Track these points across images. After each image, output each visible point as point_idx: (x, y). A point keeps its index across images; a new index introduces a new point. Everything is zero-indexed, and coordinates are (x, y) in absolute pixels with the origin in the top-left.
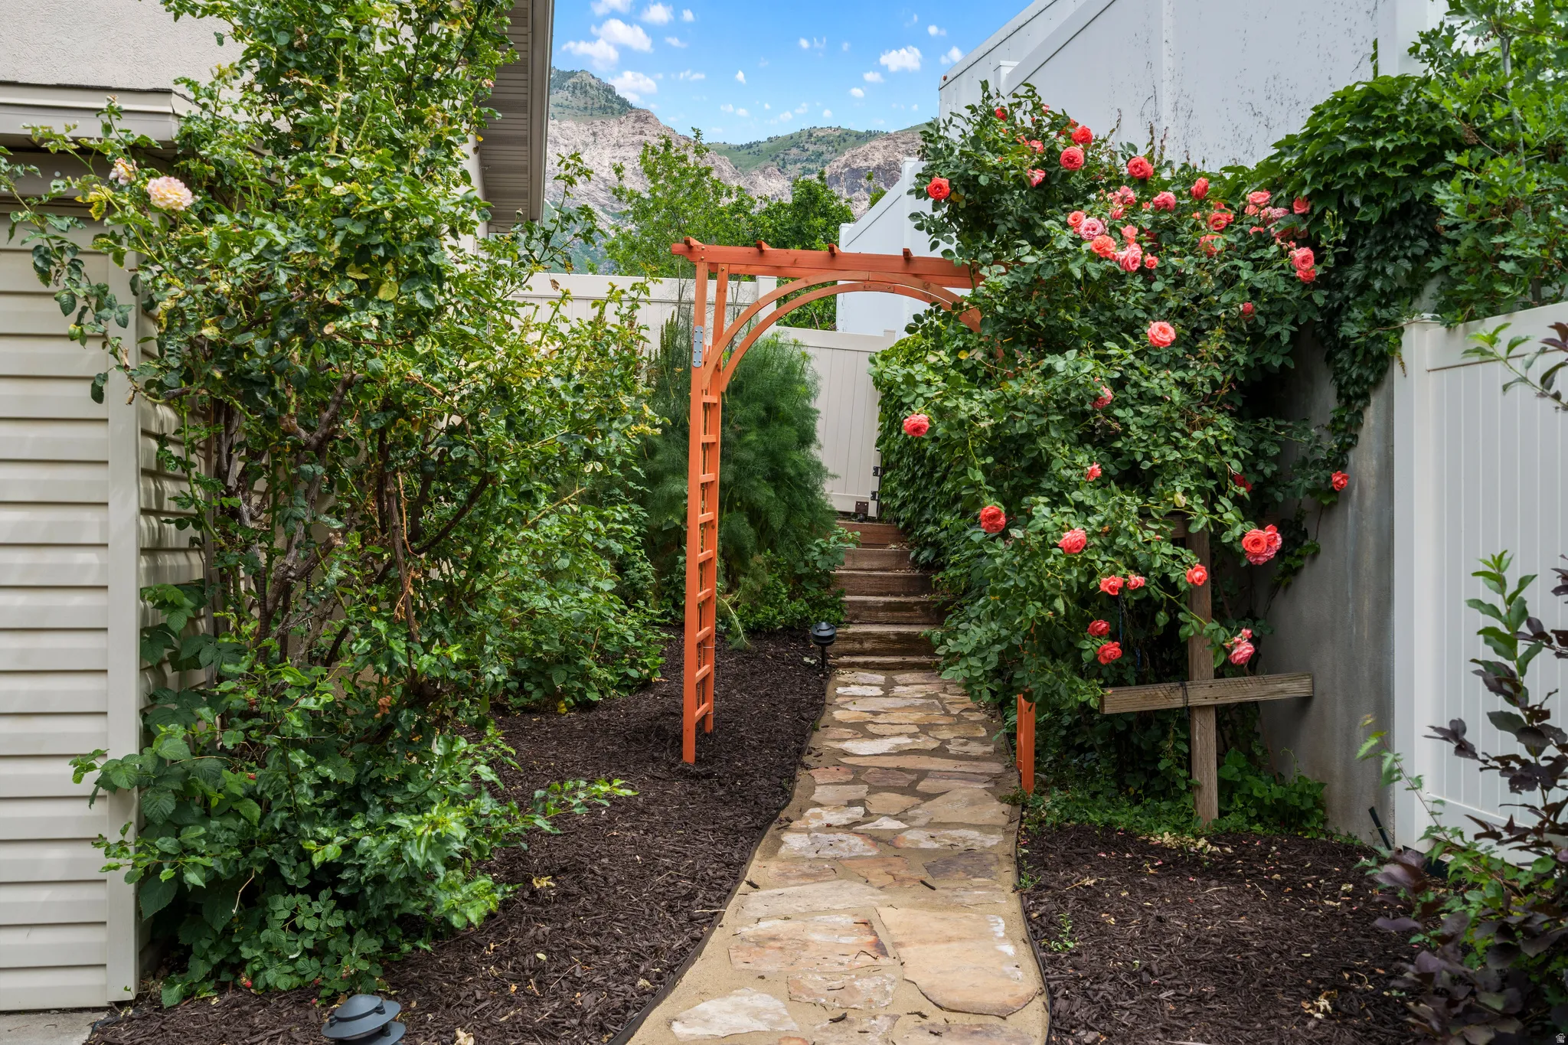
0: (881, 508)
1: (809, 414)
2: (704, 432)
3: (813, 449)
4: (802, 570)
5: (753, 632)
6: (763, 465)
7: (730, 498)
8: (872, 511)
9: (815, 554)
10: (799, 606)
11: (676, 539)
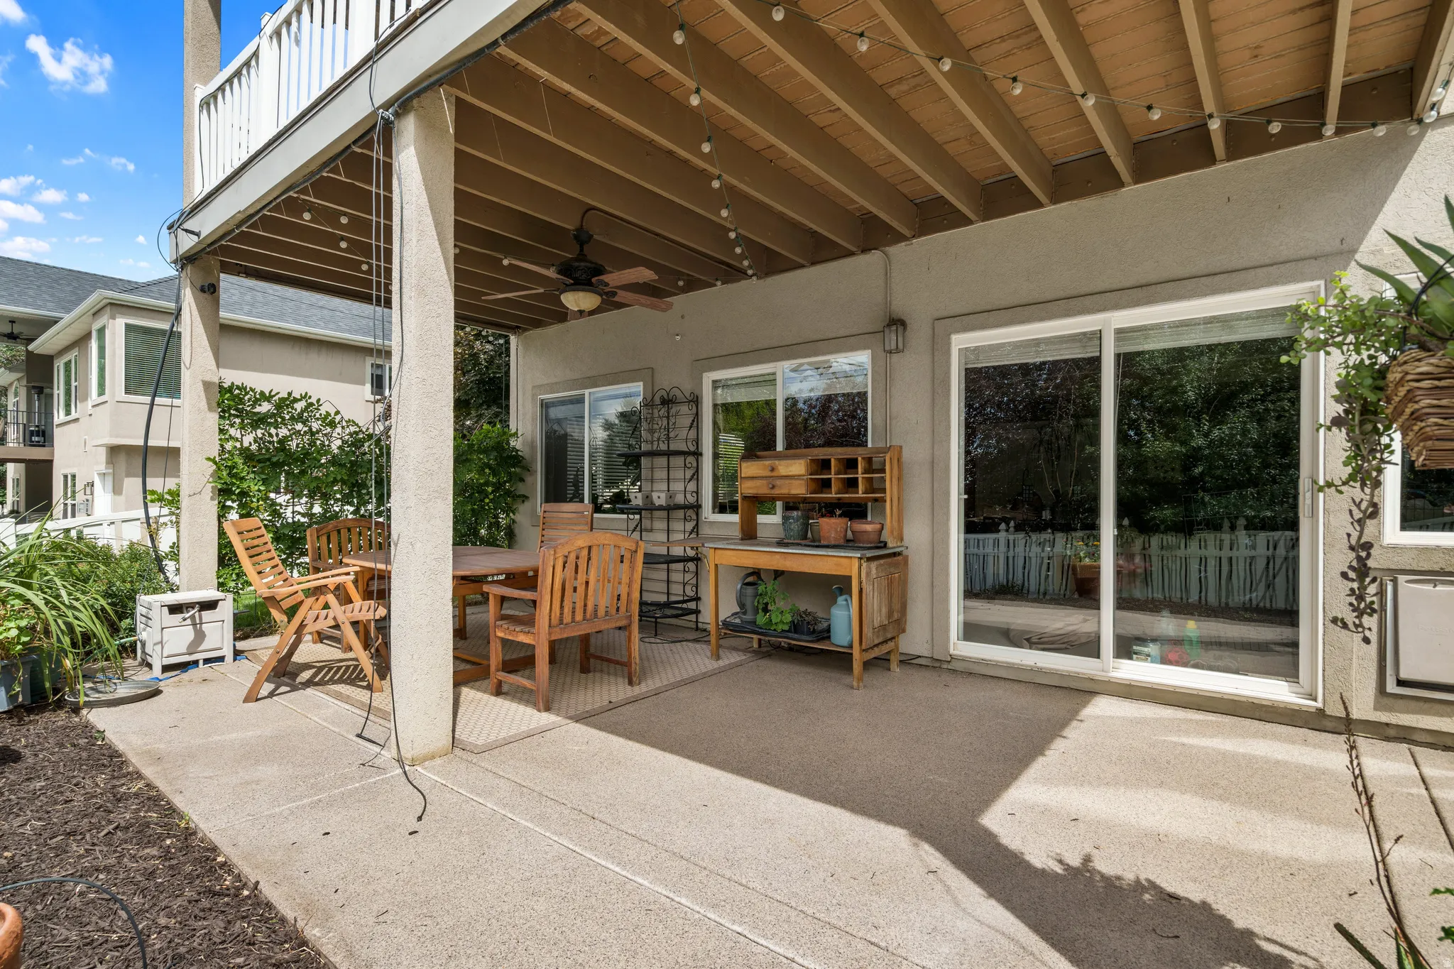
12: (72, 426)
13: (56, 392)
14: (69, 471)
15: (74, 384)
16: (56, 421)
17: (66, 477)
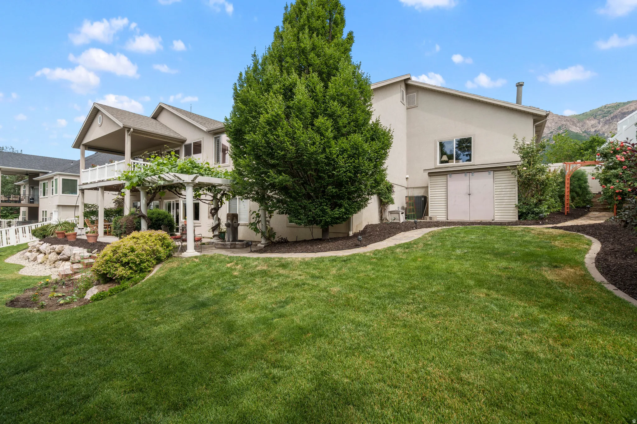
0: (604, 193)
1: (587, 179)
2: (567, 182)
3: (587, 184)
4: (585, 199)
5: (576, 207)
6: (578, 186)
7: (571, 191)
8: (602, 193)
9: (587, 197)
10: (585, 204)
11: (563, 196)
12: (46, 199)
13: (40, 190)
14: (44, 210)
15: (46, 189)
16: (40, 197)
17: (43, 211)
